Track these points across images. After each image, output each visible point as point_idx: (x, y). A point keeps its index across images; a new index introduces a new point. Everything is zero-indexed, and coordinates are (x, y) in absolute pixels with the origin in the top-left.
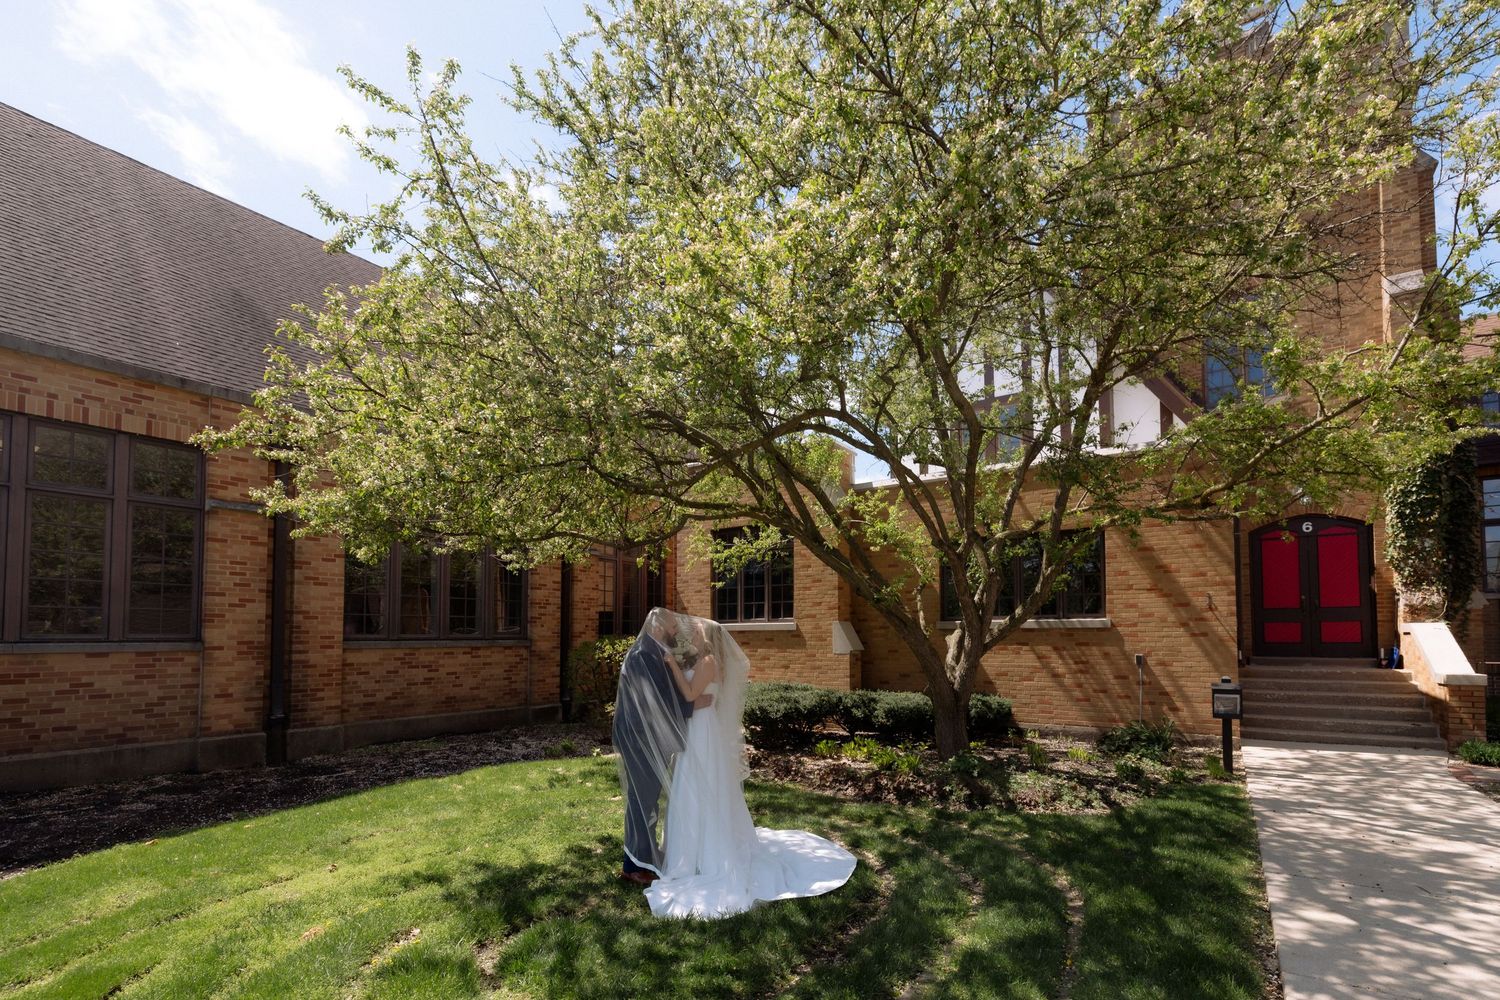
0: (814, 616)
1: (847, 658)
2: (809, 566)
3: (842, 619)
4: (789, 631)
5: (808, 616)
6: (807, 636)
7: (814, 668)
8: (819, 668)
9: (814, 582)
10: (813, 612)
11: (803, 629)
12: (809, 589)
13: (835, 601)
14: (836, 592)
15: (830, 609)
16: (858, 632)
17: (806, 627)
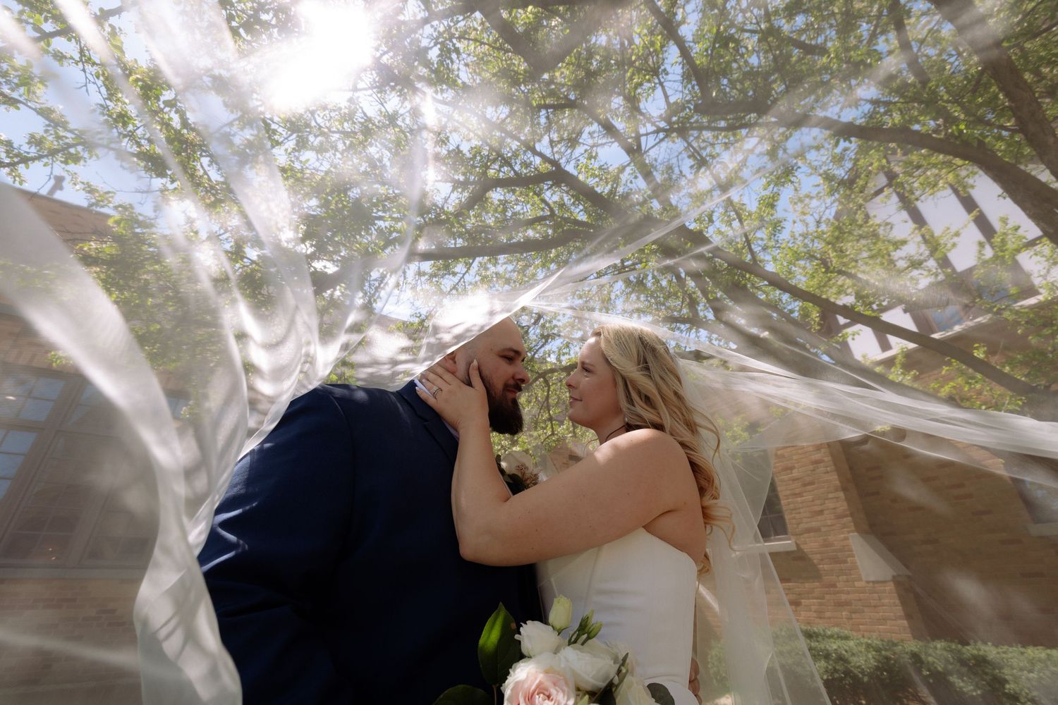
0: (817, 530)
1: (890, 587)
2: (791, 468)
3: (858, 529)
4: (788, 553)
5: (809, 531)
6: (816, 558)
7: (840, 604)
8: (847, 603)
9: (805, 485)
10: (814, 524)
11: (806, 548)
12: (800, 495)
13: (842, 506)
14: (841, 494)
15: (839, 517)
16: (891, 549)
17: (811, 545)
